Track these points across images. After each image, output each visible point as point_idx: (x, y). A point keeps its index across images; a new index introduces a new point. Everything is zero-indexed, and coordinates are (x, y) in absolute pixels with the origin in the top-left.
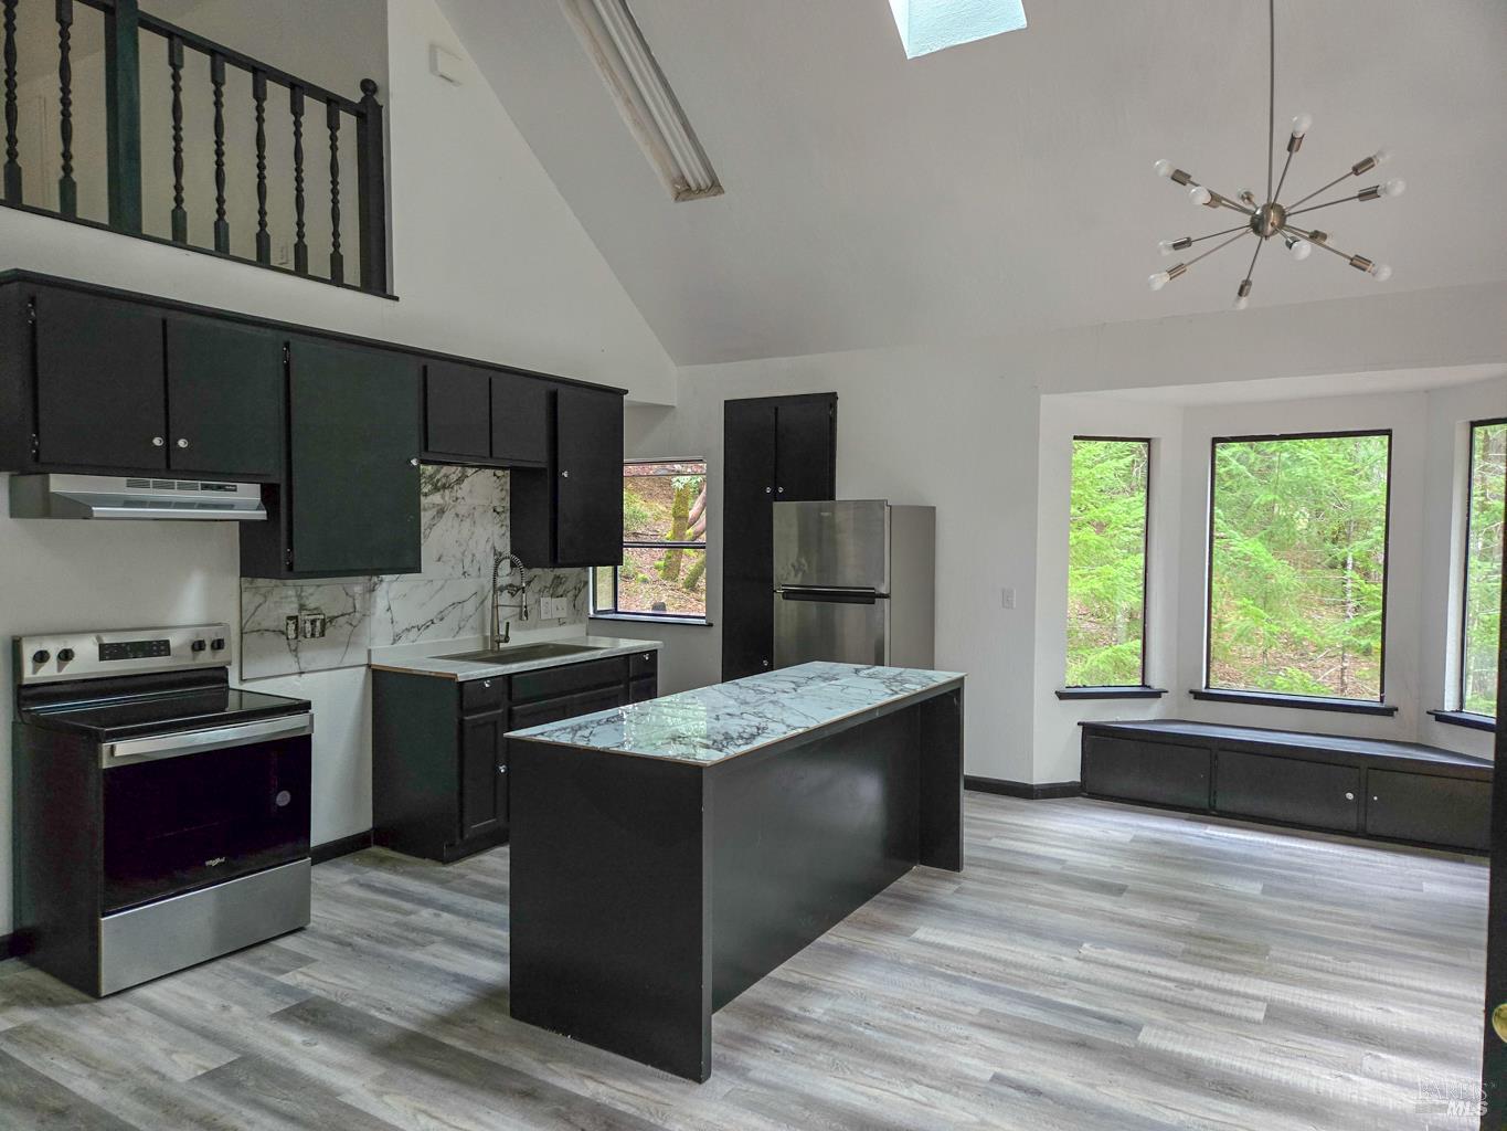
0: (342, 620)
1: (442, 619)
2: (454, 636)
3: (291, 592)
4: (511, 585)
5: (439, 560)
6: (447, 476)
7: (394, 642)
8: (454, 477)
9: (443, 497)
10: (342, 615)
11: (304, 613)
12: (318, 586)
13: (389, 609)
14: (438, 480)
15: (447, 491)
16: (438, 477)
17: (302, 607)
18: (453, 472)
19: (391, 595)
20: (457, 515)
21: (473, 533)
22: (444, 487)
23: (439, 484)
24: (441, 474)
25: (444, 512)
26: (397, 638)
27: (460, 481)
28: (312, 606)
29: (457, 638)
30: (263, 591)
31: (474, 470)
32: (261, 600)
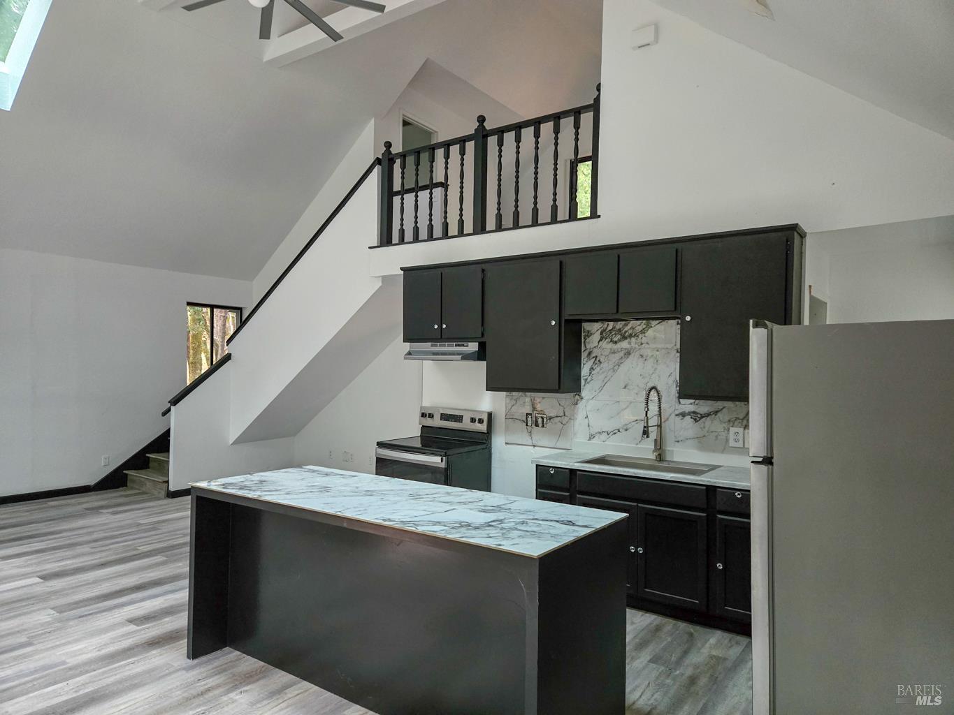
0: (557, 420)
1: (626, 430)
2: (637, 444)
3: (528, 400)
4: (694, 412)
5: (625, 387)
6: (633, 328)
7: (590, 439)
8: (639, 328)
9: (630, 343)
10: (557, 417)
11: (535, 412)
12: (543, 398)
13: (587, 417)
14: (626, 332)
15: (633, 338)
16: (626, 329)
17: (534, 409)
18: (638, 325)
19: (589, 408)
20: (642, 356)
21: (656, 369)
22: (631, 336)
23: (627, 334)
24: (629, 327)
25: (630, 354)
26: (592, 437)
27: (643, 332)
28: (539, 409)
29: (639, 446)
30: (515, 398)
31: (658, 322)
32: (515, 402)
